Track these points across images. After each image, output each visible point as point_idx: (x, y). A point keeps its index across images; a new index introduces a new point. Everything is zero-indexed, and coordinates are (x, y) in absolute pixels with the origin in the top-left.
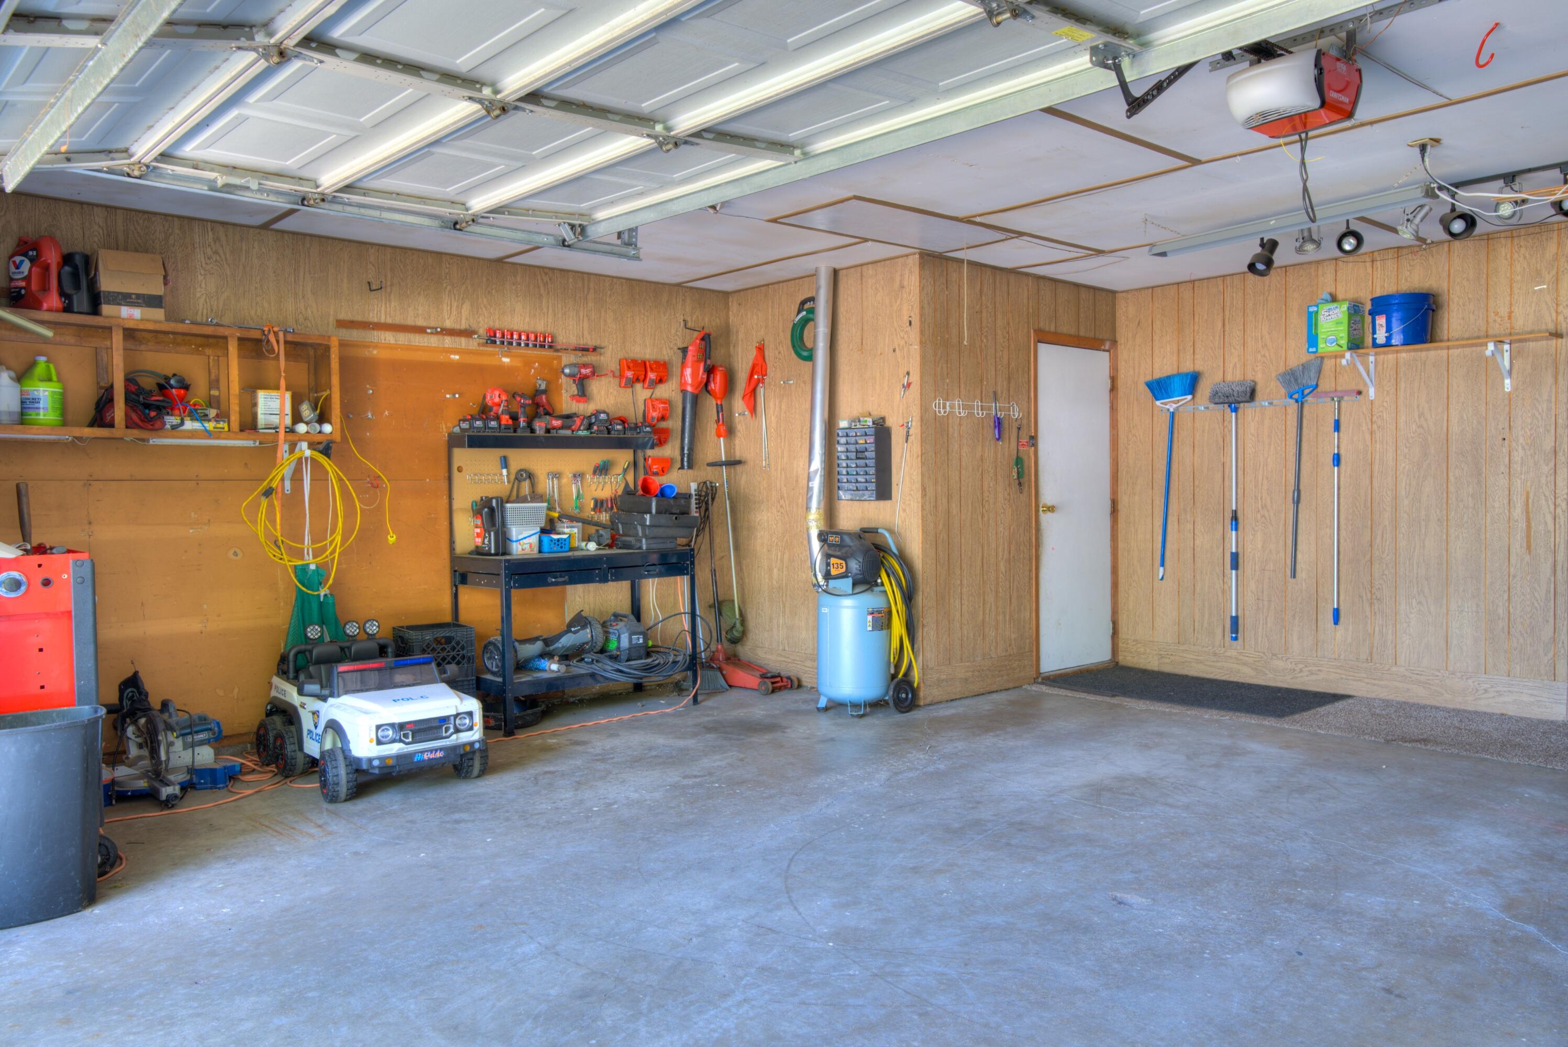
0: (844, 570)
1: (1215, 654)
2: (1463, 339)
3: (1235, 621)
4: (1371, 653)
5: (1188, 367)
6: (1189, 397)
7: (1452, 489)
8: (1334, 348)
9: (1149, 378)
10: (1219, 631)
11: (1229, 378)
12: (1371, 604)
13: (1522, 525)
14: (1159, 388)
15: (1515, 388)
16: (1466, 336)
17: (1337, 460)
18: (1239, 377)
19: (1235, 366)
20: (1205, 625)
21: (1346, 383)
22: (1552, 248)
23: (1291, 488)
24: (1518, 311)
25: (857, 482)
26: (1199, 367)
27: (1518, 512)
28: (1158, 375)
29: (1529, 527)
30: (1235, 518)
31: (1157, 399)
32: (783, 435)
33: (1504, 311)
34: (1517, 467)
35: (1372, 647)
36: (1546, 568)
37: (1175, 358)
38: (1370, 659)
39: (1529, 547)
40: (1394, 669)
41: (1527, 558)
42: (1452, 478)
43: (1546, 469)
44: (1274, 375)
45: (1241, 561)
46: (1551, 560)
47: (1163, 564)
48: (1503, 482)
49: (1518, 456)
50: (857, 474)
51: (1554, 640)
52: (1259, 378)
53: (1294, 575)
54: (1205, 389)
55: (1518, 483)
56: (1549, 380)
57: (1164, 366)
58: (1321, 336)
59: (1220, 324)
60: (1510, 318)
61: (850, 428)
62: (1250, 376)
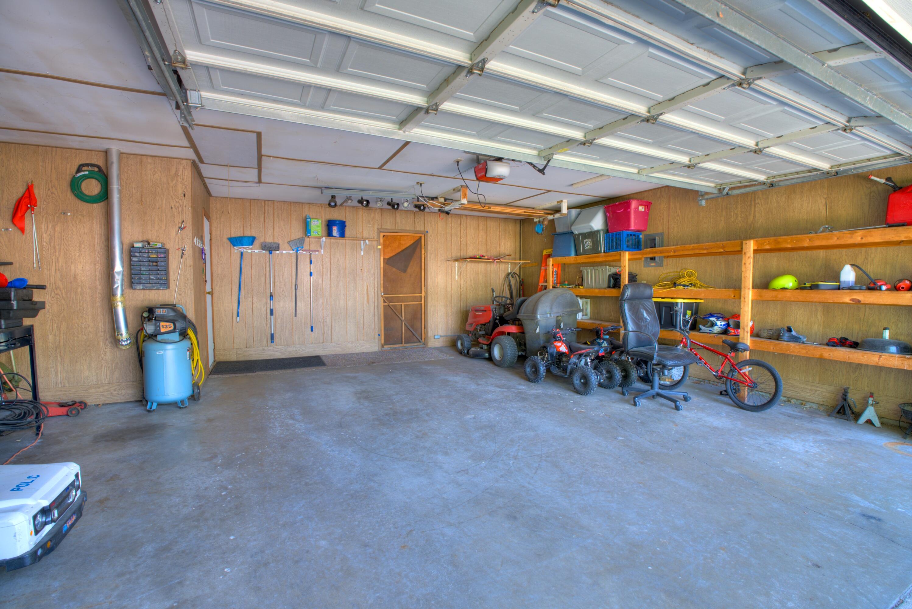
0: (172, 328)
1: (264, 350)
2: (350, 237)
3: (272, 336)
4: (324, 340)
5: (248, 233)
6: (251, 246)
7: (347, 285)
8: (316, 235)
9: (229, 237)
10: (265, 340)
11: (267, 240)
12: (323, 323)
13: (366, 295)
14: (235, 241)
15: (364, 254)
16: (351, 236)
17: (311, 274)
18: (271, 240)
19: (270, 236)
20: (259, 338)
21: (313, 247)
22: (372, 215)
23: (294, 284)
24: (364, 232)
25: (150, 279)
26: (253, 235)
27: (365, 291)
28: (233, 235)
29: (368, 296)
30: (271, 295)
31: (234, 246)
32: (57, 247)
33: (361, 231)
34: (365, 278)
35: (324, 338)
36: (372, 308)
37: (242, 229)
38: (323, 342)
39: (368, 302)
40: (331, 344)
41: (368, 305)
42: (347, 281)
43: (372, 279)
44: (286, 242)
45: (274, 312)
46: (373, 306)
47: (238, 315)
48: (361, 282)
49: (365, 274)
50: (150, 275)
51: (375, 328)
52: (280, 242)
53: (295, 316)
54: (257, 243)
55: (365, 283)
56: (372, 253)
57: (236, 232)
58: (312, 230)
59: (263, 219)
60: (362, 233)
61: (143, 248)
62: (276, 241)
